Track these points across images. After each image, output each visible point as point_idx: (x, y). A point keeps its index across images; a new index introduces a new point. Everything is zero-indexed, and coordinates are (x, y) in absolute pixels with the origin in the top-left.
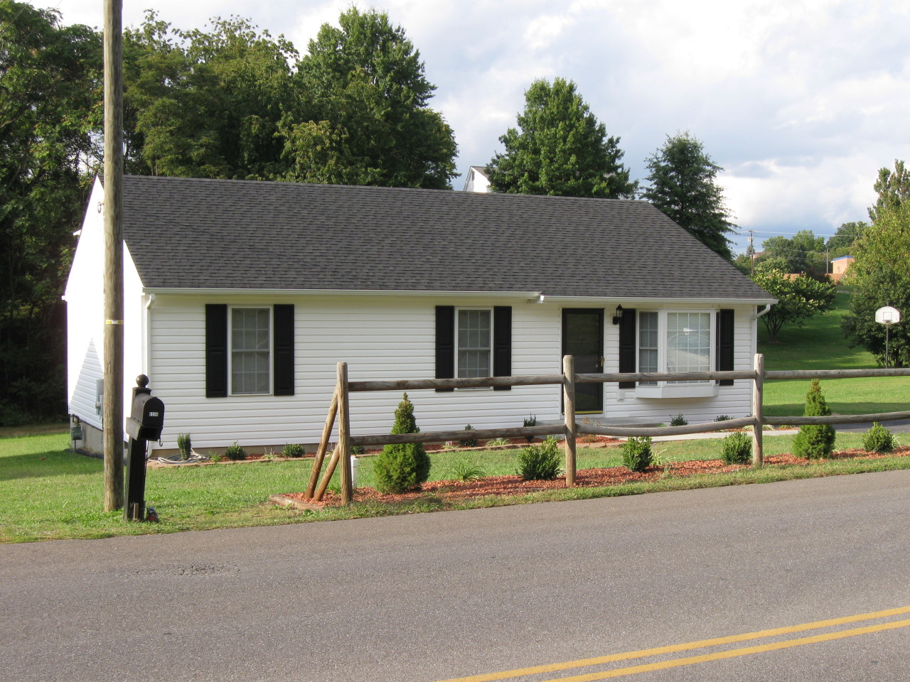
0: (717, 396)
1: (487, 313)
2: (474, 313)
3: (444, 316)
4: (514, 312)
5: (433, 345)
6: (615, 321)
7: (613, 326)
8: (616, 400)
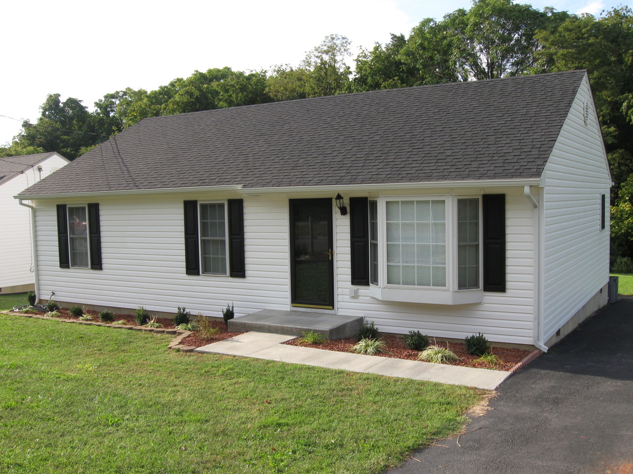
0: (480, 303)
1: (222, 206)
2: (213, 206)
4: (245, 204)
6: (343, 211)
7: (343, 217)
8: (348, 297)
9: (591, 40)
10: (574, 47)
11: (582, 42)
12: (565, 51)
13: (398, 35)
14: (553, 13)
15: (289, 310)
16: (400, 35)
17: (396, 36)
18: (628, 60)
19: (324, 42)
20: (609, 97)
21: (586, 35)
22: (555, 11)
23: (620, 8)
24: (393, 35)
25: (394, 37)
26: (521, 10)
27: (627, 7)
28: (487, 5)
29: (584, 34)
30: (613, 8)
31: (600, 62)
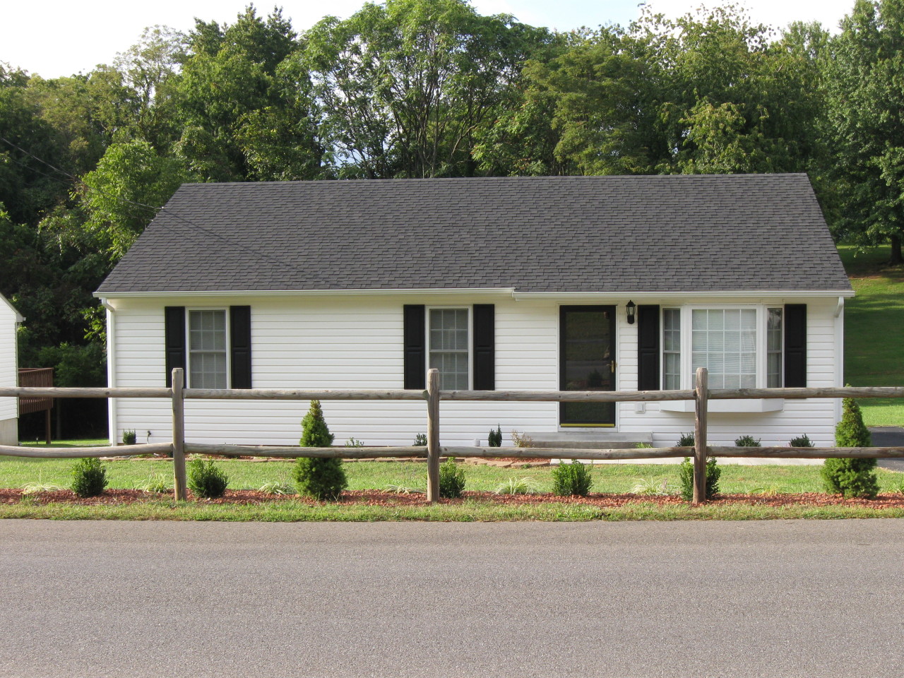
1: (465, 312)
2: (449, 312)
3: (413, 315)
4: (497, 311)
5: (401, 347)
6: (630, 320)
7: (629, 325)
8: (633, 412)
9: (607, 82)
10: (583, 88)
11: (592, 84)
12: (573, 95)
13: (208, 22)
14: (512, 24)
15: (556, 431)
16: (211, 23)
17: (204, 24)
18: (664, 116)
19: (144, 36)
20: (632, 166)
21: (598, 74)
22: (515, 21)
23: (609, 26)
24: (200, 21)
25: (201, 25)
26: (489, 22)
27: (619, 26)
28: (441, 10)
29: (596, 72)
30: (600, 25)
31: (613, 114)
